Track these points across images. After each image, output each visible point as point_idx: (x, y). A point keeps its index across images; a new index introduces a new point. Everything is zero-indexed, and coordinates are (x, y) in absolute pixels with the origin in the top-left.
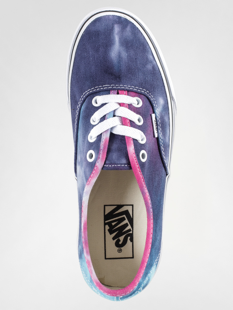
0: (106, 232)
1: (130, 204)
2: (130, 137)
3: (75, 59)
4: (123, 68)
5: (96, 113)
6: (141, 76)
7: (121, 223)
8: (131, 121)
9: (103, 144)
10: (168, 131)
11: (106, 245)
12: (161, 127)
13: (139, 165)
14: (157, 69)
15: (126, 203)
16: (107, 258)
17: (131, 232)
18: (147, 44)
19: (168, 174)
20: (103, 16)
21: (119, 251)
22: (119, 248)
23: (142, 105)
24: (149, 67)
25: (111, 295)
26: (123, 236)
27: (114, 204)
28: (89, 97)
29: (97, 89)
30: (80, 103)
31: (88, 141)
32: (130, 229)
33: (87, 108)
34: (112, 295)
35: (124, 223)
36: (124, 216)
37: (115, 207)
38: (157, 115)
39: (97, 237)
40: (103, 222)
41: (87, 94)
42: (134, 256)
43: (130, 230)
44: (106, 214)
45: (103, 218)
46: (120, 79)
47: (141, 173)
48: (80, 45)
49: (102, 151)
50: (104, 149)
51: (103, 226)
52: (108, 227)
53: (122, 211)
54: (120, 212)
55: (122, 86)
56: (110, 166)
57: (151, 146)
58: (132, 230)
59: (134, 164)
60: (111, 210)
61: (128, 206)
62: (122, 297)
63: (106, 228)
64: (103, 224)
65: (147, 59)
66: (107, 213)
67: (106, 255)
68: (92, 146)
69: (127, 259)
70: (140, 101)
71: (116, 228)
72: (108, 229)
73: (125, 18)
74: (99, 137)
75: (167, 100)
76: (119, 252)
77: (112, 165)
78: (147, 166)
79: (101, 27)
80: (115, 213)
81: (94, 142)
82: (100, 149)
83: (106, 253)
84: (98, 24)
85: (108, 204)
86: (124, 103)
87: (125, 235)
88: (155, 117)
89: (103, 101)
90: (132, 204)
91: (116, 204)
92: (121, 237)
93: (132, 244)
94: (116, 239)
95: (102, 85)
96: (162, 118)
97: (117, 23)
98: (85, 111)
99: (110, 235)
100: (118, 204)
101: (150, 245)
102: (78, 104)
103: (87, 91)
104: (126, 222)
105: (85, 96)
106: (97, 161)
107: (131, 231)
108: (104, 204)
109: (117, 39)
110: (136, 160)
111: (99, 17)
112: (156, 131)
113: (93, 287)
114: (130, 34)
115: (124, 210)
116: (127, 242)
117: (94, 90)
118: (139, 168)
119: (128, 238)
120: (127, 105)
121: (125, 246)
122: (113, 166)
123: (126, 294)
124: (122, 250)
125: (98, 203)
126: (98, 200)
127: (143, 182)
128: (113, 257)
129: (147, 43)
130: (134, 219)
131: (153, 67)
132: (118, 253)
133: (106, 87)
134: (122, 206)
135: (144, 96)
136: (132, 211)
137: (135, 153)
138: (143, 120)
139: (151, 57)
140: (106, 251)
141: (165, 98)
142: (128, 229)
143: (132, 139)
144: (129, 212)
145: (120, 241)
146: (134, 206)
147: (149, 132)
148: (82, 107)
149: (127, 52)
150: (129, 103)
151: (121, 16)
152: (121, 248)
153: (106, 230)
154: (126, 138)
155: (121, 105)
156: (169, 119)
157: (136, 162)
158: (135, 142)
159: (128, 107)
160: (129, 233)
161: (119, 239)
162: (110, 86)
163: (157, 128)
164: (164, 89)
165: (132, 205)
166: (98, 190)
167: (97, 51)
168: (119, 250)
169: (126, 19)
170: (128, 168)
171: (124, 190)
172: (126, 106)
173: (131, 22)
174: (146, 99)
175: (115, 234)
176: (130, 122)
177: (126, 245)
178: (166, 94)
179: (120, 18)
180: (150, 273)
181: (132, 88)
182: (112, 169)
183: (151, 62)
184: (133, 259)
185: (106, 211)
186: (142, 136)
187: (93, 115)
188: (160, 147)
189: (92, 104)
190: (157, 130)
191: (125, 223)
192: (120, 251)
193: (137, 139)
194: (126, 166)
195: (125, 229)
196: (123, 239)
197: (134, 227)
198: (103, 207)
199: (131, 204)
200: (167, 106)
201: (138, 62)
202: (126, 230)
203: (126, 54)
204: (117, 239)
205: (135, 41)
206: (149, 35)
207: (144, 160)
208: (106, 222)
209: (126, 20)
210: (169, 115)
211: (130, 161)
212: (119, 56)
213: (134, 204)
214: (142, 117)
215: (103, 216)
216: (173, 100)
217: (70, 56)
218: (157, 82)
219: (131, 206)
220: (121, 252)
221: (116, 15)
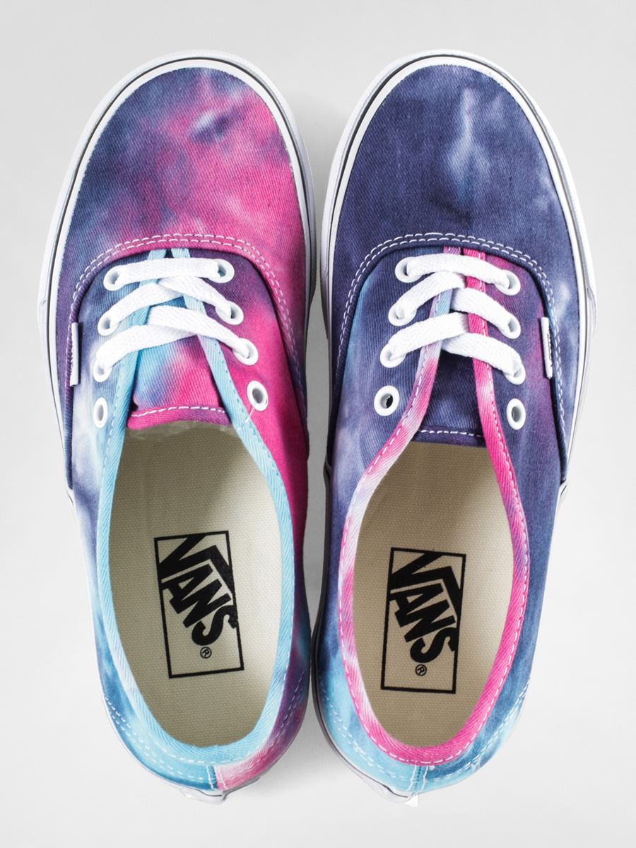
0: (389, 618)
1: (457, 552)
2: (486, 363)
3: (354, 165)
4: (479, 196)
5: (405, 295)
6: (519, 222)
7: (431, 600)
8: (489, 324)
9: (422, 373)
10: (574, 372)
11: (387, 651)
12: (561, 355)
13: (503, 435)
14: (559, 213)
15: (448, 549)
16: (386, 685)
17: (454, 625)
18: (539, 148)
19: (564, 479)
20: (436, 66)
21: (419, 672)
22: (419, 664)
23: (521, 292)
24: (541, 203)
25: (405, 762)
26: (433, 633)
27: (416, 548)
28: (386, 258)
29: (409, 241)
30: (360, 273)
31: (379, 364)
32: (452, 617)
33: (379, 285)
34: (410, 762)
35: (439, 601)
36: (441, 581)
37: (418, 555)
38: (554, 324)
39: (365, 630)
40: (386, 593)
41: (382, 250)
42: (457, 688)
43: (450, 620)
44: (394, 570)
45: (387, 582)
46: (469, 223)
47: (508, 455)
48: (372, 131)
49: (420, 390)
50: (425, 385)
51: (385, 603)
52: (397, 606)
53: (437, 567)
54: (431, 569)
55: (472, 240)
56: (431, 432)
57: (536, 396)
58: (456, 619)
59: (492, 430)
60: (407, 563)
61: (452, 557)
62: (432, 767)
63: (390, 608)
64: (385, 598)
65: (537, 182)
66: (397, 570)
67: (385, 677)
68: (392, 376)
69: (437, 694)
70: (514, 281)
71: (416, 610)
72: (396, 611)
73: (491, 76)
74: (413, 357)
75: (577, 293)
76: (419, 675)
77: (436, 431)
78: (523, 441)
79: (428, 91)
80: (419, 571)
81: (399, 368)
82: (415, 384)
83: (386, 672)
84: (421, 84)
85: (402, 547)
86: (478, 278)
87: (438, 631)
88: (550, 327)
89: (425, 267)
90: (464, 553)
91: (423, 549)
92: (427, 635)
93: (453, 657)
94: (415, 638)
95: (424, 233)
96: (564, 333)
97: (471, 85)
98: (372, 292)
99: (399, 628)
100: (427, 549)
101: (513, 648)
102: (354, 276)
103: (381, 245)
104: (444, 599)
105: (375, 256)
106: (404, 413)
107: (454, 622)
108: (391, 546)
109: (467, 123)
110: (495, 419)
111: (426, 68)
112: (549, 362)
113: (356, 744)
114: (500, 116)
115: (440, 567)
116: (442, 651)
117: (401, 243)
118: (502, 441)
119: (444, 640)
120: (484, 284)
121: (435, 660)
122: (438, 432)
123: (444, 761)
124: (428, 669)
125: (378, 540)
126: (377, 532)
127: (512, 482)
128: (401, 686)
129: (540, 145)
130: (464, 591)
131: (551, 206)
132: (416, 676)
133: (434, 236)
134: (437, 555)
135: (524, 272)
136: (460, 571)
137: (494, 402)
138: (522, 327)
139: (547, 181)
140: (386, 667)
141: (574, 287)
142: (448, 616)
143: (490, 368)
144: (454, 573)
145: (424, 645)
146: (467, 558)
147: (533, 359)
148: (366, 284)
149: (490, 158)
150: (490, 279)
151: (480, 71)
152: (426, 664)
153: (390, 613)
154: (475, 362)
155: (469, 281)
156: (579, 343)
157: (497, 425)
158: (499, 376)
159: (485, 290)
160: (450, 626)
161: (422, 639)
162: (444, 236)
163: (552, 355)
164: (571, 266)
165: (464, 556)
166: (381, 506)
167: (416, 147)
168: (420, 669)
169: (492, 79)
170: (474, 441)
171: (446, 514)
172: (481, 288)
173: (503, 89)
174: (530, 279)
175: (412, 627)
176: (489, 327)
177: (439, 656)
178: (576, 278)
179: (477, 74)
180: (504, 722)
181: (497, 246)
182: (435, 441)
183: (547, 193)
184: (455, 695)
185: (394, 564)
186: (515, 364)
187: (396, 302)
188: (556, 404)
189: (395, 276)
190: (553, 361)
191: (442, 600)
192: (421, 671)
193: (504, 370)
194: (472, 435)
195: (438, 616)
196: (431, 642)
197: (462, 612)
198: (389, 554)
199: (460, 553)
200: (577, 309)
201: (516, 188)
202: (442, 618)
203: (488, 164)
204: (416, 640)
205: (510, 136)
206: (545, 128)
207: (517, 426)
208: (393, 592)
209: (492, 81)
210: (579, 332)
211: (482, 420)
212: (471, 165)
213: (467, 553)
214: (519, 320)
215: (387, 577)
216: (592, 298)
217: (342, 157)
218: (556, 243)
219: (460, 559)
220: (424, 674)
221: (469, 67)
